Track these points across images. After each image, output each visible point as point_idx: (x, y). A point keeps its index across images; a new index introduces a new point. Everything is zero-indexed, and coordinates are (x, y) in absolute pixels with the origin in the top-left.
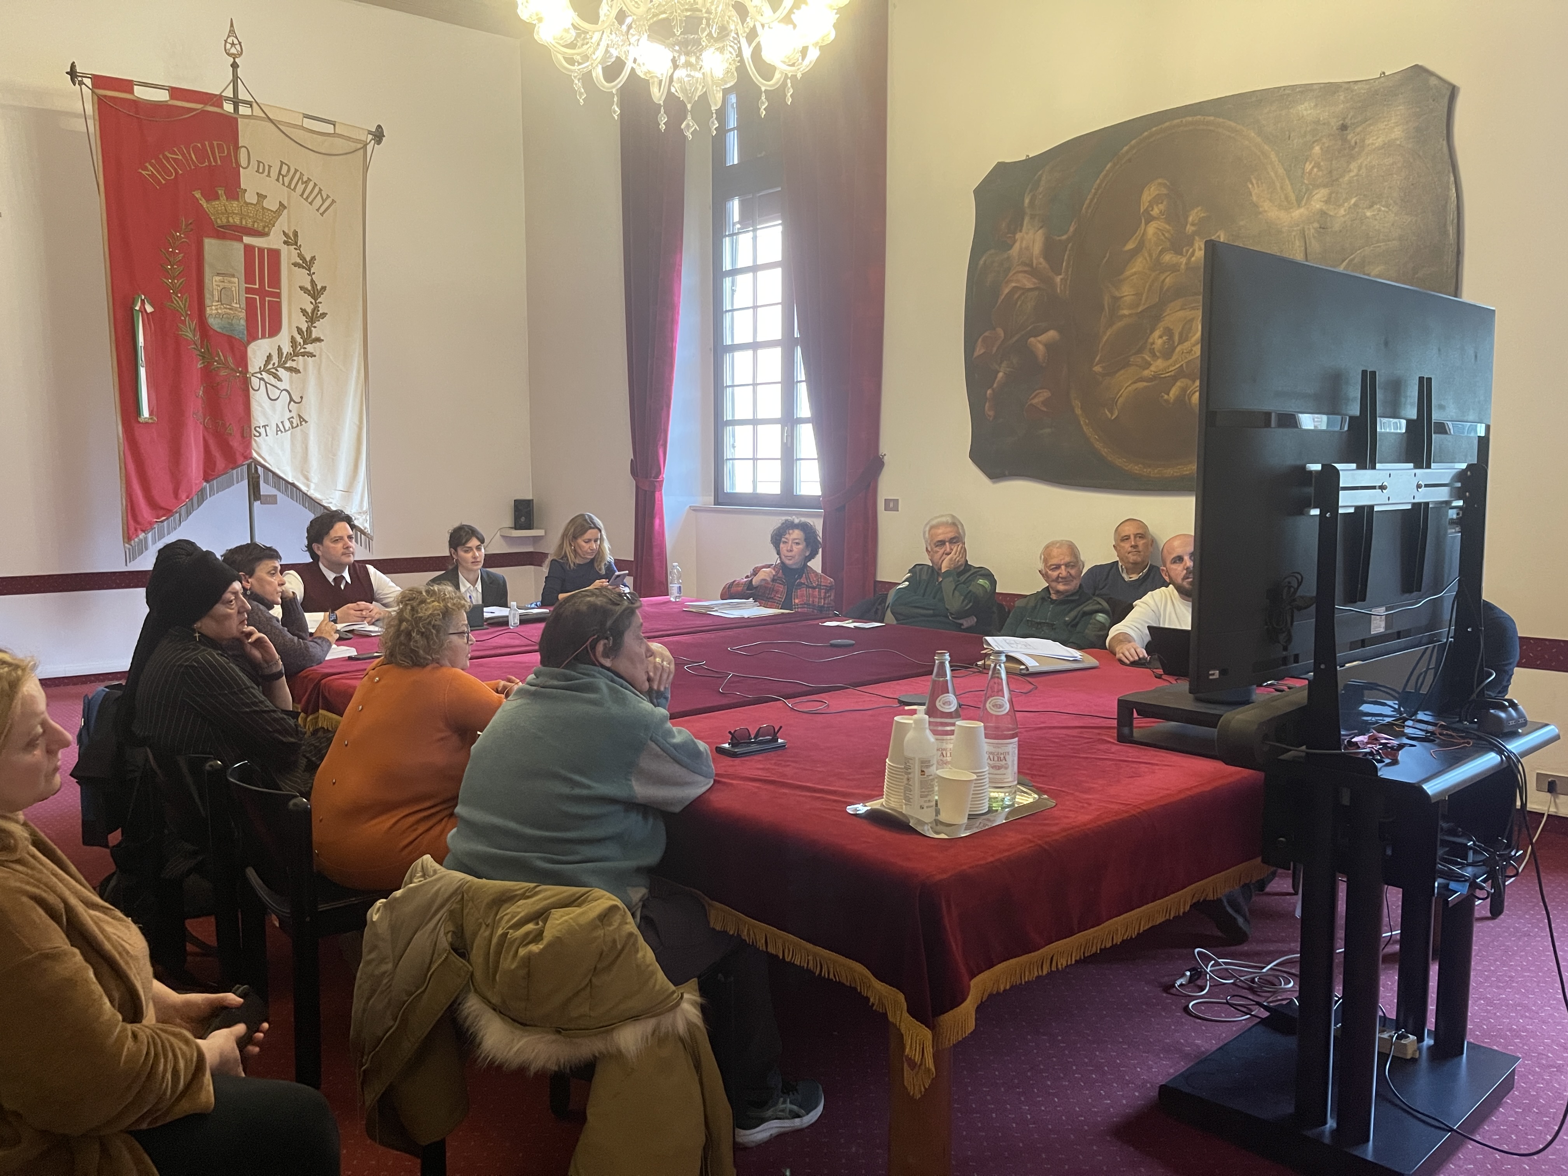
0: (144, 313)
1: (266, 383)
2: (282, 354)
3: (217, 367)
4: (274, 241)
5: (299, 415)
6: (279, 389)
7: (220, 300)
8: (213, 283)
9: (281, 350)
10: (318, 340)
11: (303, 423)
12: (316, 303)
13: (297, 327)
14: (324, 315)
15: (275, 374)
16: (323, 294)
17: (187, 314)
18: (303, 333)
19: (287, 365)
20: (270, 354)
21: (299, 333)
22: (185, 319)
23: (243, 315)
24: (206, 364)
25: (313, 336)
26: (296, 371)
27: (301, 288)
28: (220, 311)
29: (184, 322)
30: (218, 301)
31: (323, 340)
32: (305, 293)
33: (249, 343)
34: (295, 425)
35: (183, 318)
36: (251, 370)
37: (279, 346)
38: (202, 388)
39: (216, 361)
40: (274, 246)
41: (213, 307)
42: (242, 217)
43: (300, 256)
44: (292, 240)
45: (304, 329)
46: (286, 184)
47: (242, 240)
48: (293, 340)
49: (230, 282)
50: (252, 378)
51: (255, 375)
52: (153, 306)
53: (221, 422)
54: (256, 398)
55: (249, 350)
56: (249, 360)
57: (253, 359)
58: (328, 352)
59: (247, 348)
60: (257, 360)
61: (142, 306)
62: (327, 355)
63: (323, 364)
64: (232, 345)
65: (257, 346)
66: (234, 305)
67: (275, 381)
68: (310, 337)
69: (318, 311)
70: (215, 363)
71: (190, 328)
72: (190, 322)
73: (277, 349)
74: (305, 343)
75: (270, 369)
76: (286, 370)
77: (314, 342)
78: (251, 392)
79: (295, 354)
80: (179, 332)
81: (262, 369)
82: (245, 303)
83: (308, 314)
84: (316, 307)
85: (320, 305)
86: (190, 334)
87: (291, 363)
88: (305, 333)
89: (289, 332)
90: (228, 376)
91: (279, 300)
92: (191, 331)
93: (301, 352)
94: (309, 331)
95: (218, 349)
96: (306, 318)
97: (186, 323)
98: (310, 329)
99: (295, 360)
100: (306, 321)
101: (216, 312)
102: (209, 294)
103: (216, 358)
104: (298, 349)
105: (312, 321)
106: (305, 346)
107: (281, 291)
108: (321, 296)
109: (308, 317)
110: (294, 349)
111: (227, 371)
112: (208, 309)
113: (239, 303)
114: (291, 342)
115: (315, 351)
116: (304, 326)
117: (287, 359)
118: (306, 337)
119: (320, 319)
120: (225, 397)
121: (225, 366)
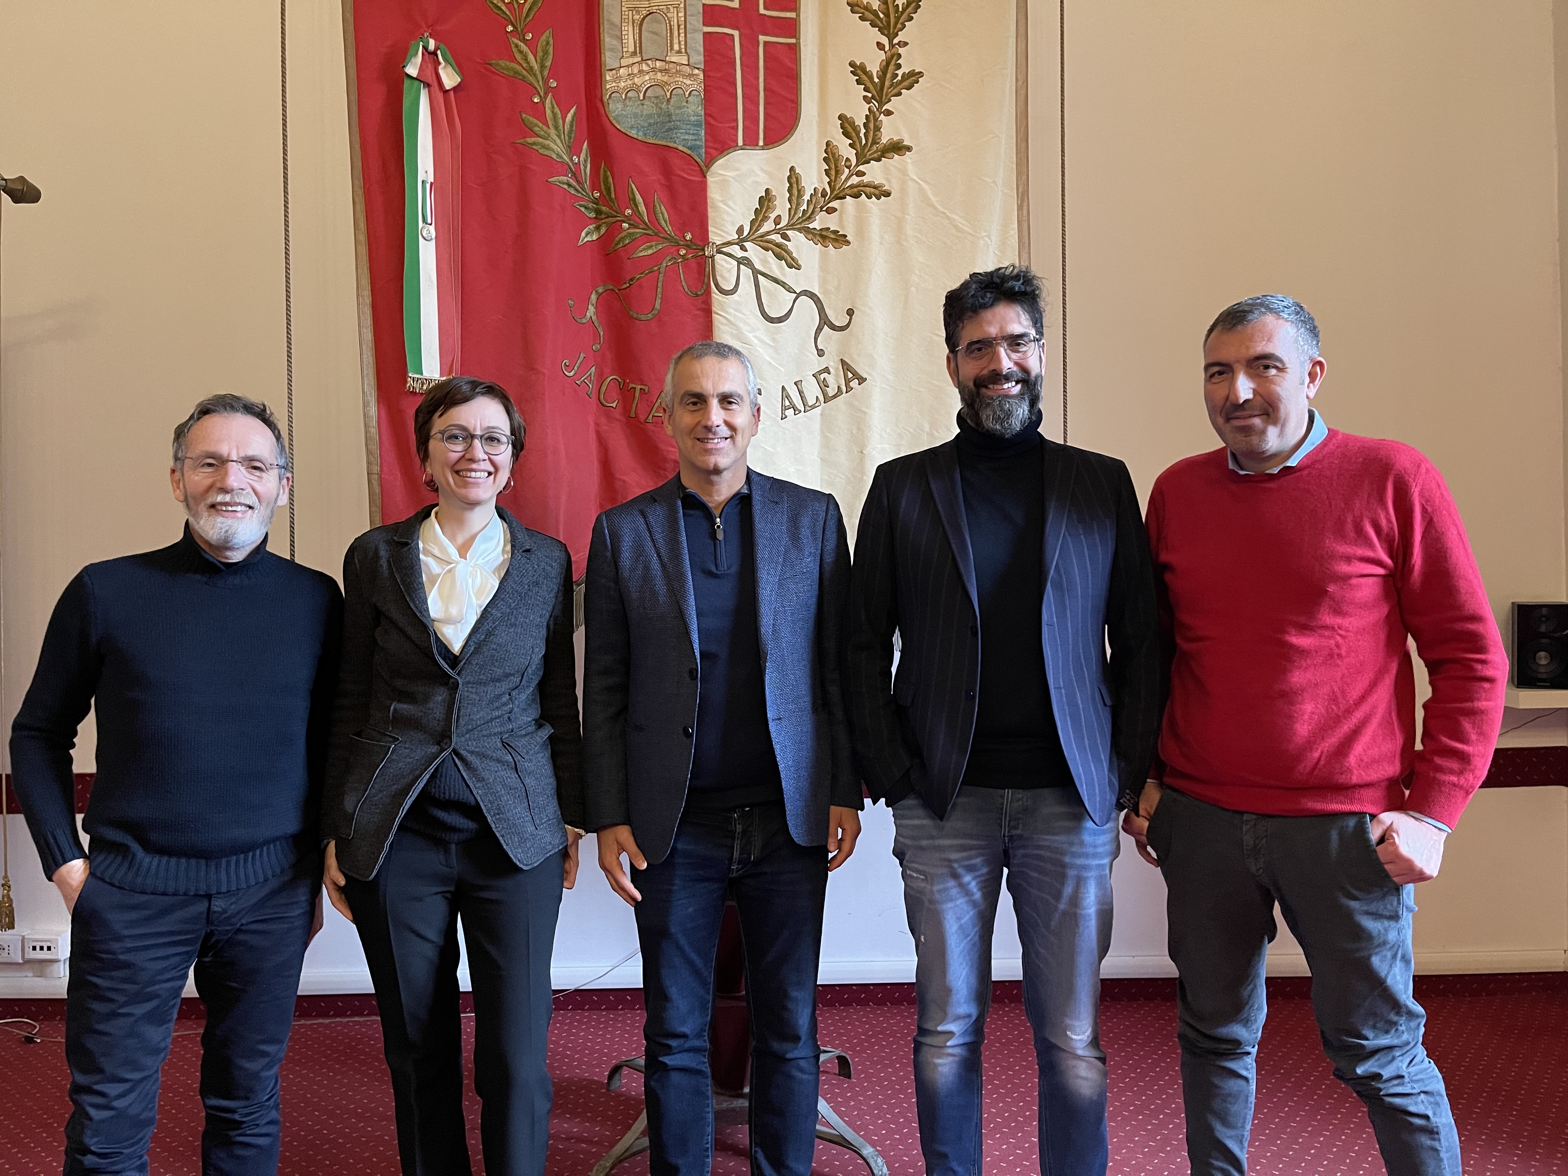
0: (435, 89)
1: (756, 272)
2: (800, 195)
3: (631, 236)
5: (843, 363)
6: (790, 290)
7: (639, 49)
8: (622, 6)
9: (797, 179)
10: (898, 148)
11: (854, 384)
12: (892, 46)
13: (840, 118)
14: (913, 78)
15: (779, 246)
16: (911, 19)
17: (548, 89)
18: (858, 133)
19: (816, 225)
20: (767, 191)
21: (846, 134)
22: (543, 102)
23: (698, 83)
24: (603, 230)
25: (884, 140)
26: (837, 238)
28: (637, 80)
30: (634, 54)
31: (909, 149)
32: (862, 19)
33: (710, 160)
34: (831, 392)
35: (539, 100)
36: (716, 237)
37: (792, 169)
38: (594, 297)
39: (628, 219)
41: (622, 70)
45: (860, 121)
48: (831, 157)
50: (718, 257)
51: (724, 250)
52: (460, 69)
53: (640, 387)
54: (727, 312)
55: (711, 179)
56: (709, 210)
57: (721, 205)
58: (922, 180)
59: (705, 177)
60: (733, 209)
61: (429, 72)
62: (921, 189)
63: (909, 215)
64: (667, 171)
65: (737, 170)
66: (674, 59)
67: (781, 268)
68: (874, 142)
69: (899, 66)
70: (625, 225)
71: (556, 128)
72: (559, 112)
73: (789, 178)
74: (862, 159)
75: (768, 233)
76: (810, 236)
77: (887, 155)
78: (713, 295)
79: (835, 193)
80: (530, 140)
81: (745, 234)
82: (702, 49)
83: (871, 78)
84: (892, 56)
85: (901, 51)
86: (557, 147)
87: (820, 219)
88: (863, 131)
89: (822, 131)
90: (657, 257)
91: (793, 41)
92: (559, 137)
93: (852, 187)
94: (872, 126)
95: (635, 189)
96: (865, 90)
97: (548, 112)
98: (876, 120)
99: (835, 210)
100: (865, 97)
101: (630, 82)
102: (612, 36)
103: (629, 212)
104: (843, 177)
105: (881, 97)
106: (861, 168)
107: (798, 15)
108: (905, 26)
109: (871, 88)
110: (833, 178)
111: (654, 243)
112: (608, 78)
113: (688, 51)
114: (825, 159)
115: (888, 180)
116: (859, 113)
117: (812, 207)
118: (864, 142)
119: (903, 91)
120: (650, 316)
121: (650, 232)
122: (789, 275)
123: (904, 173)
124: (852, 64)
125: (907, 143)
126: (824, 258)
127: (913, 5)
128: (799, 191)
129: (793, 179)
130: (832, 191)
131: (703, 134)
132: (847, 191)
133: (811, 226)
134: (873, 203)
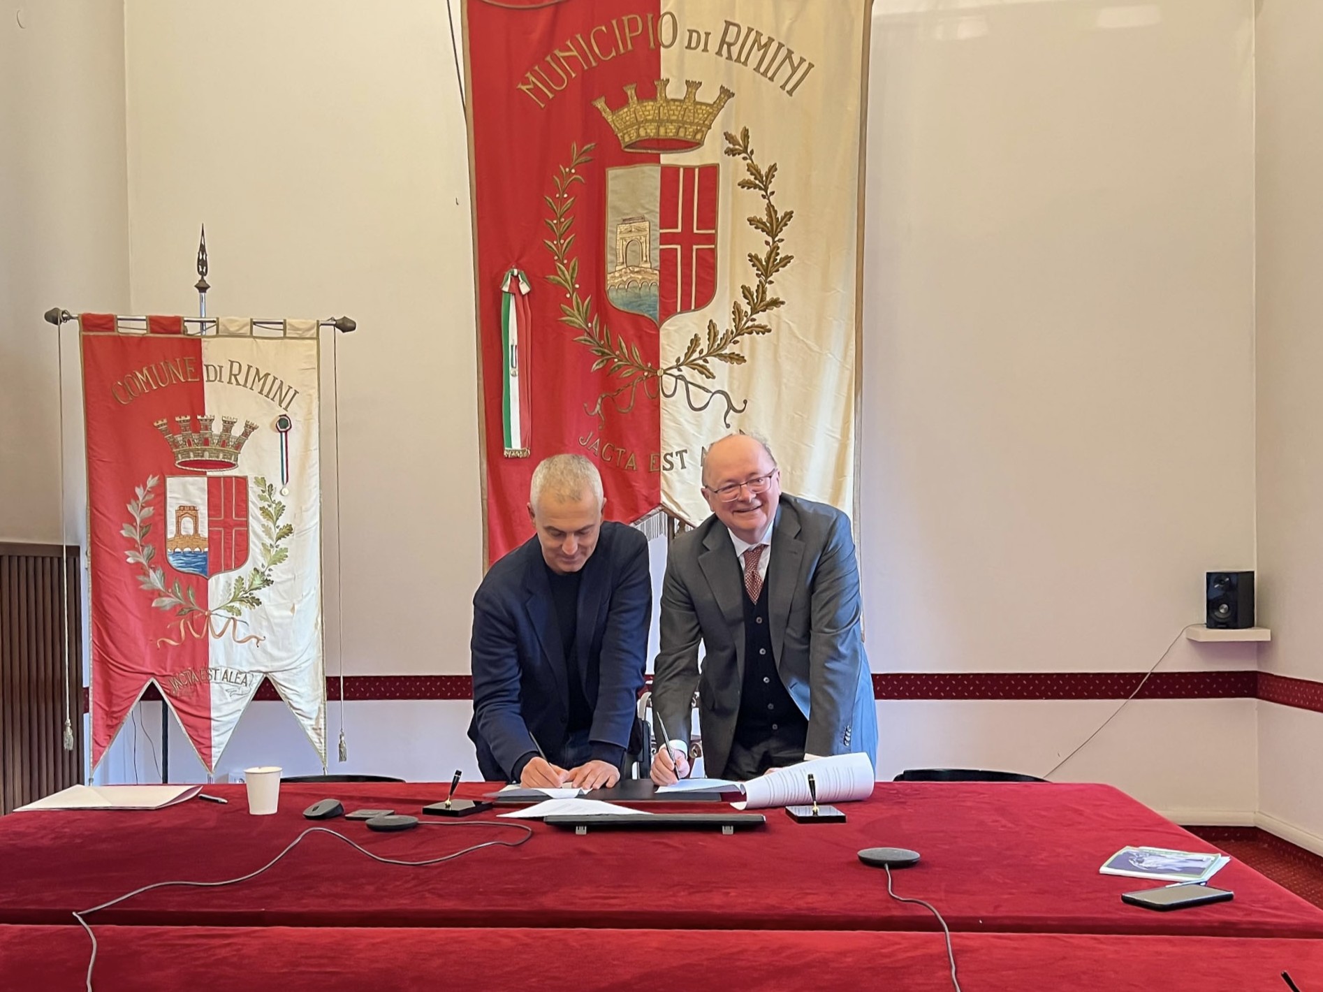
0: (518, 295)
2: (715, 336)
3: (618, 365)
4: (710, 152)
6: (707, 391)
7: (625, 261)
8: (617, 237)
9: (714, 327)
10: (776, 303)
12: (774, 242)
13: (743, 287)
14: (786, 260)
15: (701, 366)
16: (786, 225)
17: (575, 289)
18: (752, 296)
19: (727, 351)
20: (696, 335)
21: (745, 297)
22: (571, 296)
23: (656, 278)
24: (605, 362)
25: (768, 299)
26: (740, 359)
27: (751, 221)
28: (625, 279)
29: (569, 302)
31: (783, 303)
32: (757, 228)
33: (662, 321)
35: (569, 294)
36: (664, 364)
37: (711, 321)
38: (600, 400)
39: (617, 356)
40: (709, 161)
41: (616, 273)
42: (660, 123)
43: (753, 169)
44: (738, 146)
45: (754, 289)
46: (735, 56)
47: (658, 161)
48: (737, 310)
49: (639, 230)
50: (665, 376)
51: (669, 372)
52: (531, 284)
53: (621, 450)
54: (669, 408)
55: (662, 332)
56: (660, 349)
57: (667, 347)
58: (790, 320)
59: (659, 331)
60: (673, 348)
61: (514, 286)
62: (790, 327)
63: (781, 343)
64: (639, 329)
65: (676, 325)
66: (643, 266)
67: (702, 378)
69: (778, 254)
70: (616, 360)
71: (578, 310)
72: (580, 301)
73: (709, 327)
74: (755, 311)
75: (695, 360)
76: (722, 358)
77: (769, 308)
78: (661, 399)
79: (738, 332)
80: (564, 318)
81: (682, 360)
82: (658, 258)
83: (760, 261)
84: (774, 248)
85: (780, 244)
86: (579, 321)
87: (730, 347)
88: (755, 294)
89: (732, 295)
90: (632, 377)
91: (713, 246)
92: (580, 315)
93: (748, 328)
94: (760, 291)
95: (622, 340)
96: (758, 270)
97: (574, 303)
98: (763, 287)
99: (737, 342)
100: (757, 274)
101: (620, 279)
102: (612, 254)
103: (617, 353)
104: (743, 323)
105: (766, 273)
106: (754, 316)
107: (717, 231)
109: (761, 268)
110: (737, 323)
111: (631, 370)
112: (608, 278)
113: (651, 260)
114: (732, 312)
115: (770, 323)
116: (754, 283)
117: (724, 341)
118: (756, 300)
119: (780, 269)
120: (628, 410)
121: (628, 363)
122: (707, 383)
123: (779, 317)
124: (750, 255)
125: (781, 300)
126: (731, 371)
127: (788, 217)
128: (715, 333)
129: (712, 326)
130: (737, 331)
131: (658, 307)
132: (745, 331)
133: (723, 352)
134: (760, 336)
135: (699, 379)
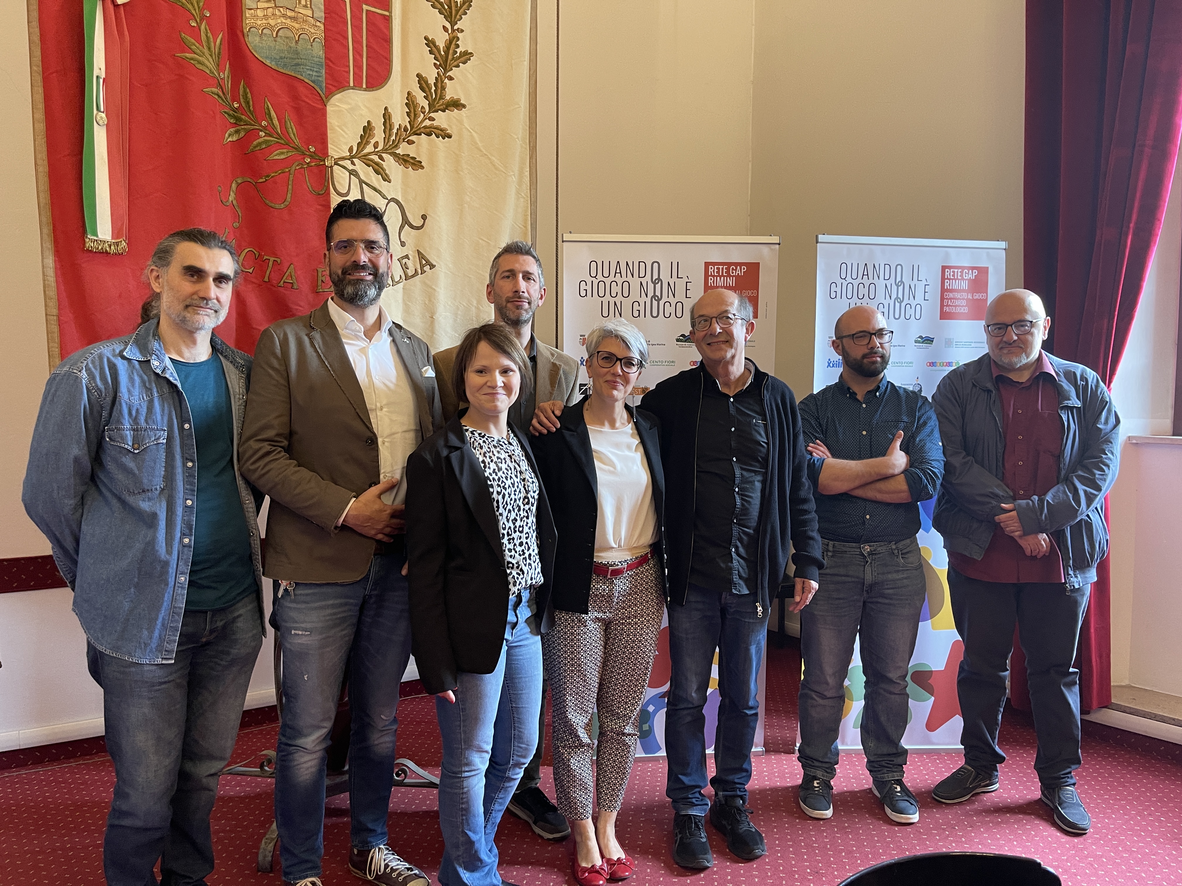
0: (109, 3)
1: (361, 182)
2: (391, 129)
3: (266, 142)
5: (419, 252)
6: (384, 197)
9: (390, 117)
10: (456, 104)
11: (427, 268)
12: (453, 30)
13: (418, 75)
14: (466, 56)
15: (377, 164)
16: (466, 14)
17: (203, 18)
18: (430, 89)
19: (401, 151)
20: (369, 122)
21: (422, 89)
22: (199, 25)
23: (318, 31)
24: (242, 134)
25: (448, 98)
28: (272, 23)
29: (195, 33)
31: (464, 106)
33: (330, 94)
34: (410, 272)
35: (194, 24)
36: (334, 152)
37: (386, 109)
38: (234, 186)
39: (265, 128)
45: (432, 81)
48: (410, 103)
50: (336, 167)
51: (340, 163)
53: (272, 259)
55: (330, 109)
56: (329, 131)
57: (337, 129)
58: (472, 129)
59: (325, 106)
60: (346, 134)
62: (472, 136)
63: (464, 153)
64: (295, 97)
65: (350, 104)
66: (301, 11)
67: (378, 180)
68: (441, 98)
69: (458, 46)
70: (262, 134)
71: (209, 49)
72: (211, 37)
73: (384, 115)
74: (433, 108)
75: (369, 154)
76: (397, 159)
77: (449, 108)
78: (331, 195)
79: (414, 130)
81: (354, 152)
82: (322, 7)
83: (439, 50)
84: (454, 38)
85: (459, 35)
86: (209, 64)
87: (404, 148)
88: (434, 88)
89: (404, 84)
90: (288, 162)
91: (387, 13)
92: (211, 55)
93: (425, 127)
94: (439, 86)
95: (270, 107)
96: (436, 58)
97: (203, 35)
98: (442, 82)
99: (413, 142)
100: (435, 64)
101: (264, 21)
103: (264, 123)
104: (420, 120)
105: (446, 67)
106: (432, 115)
108: (461, 18)
109: (439, 58)
111: (285, 150)
112: (247, 15)
113: (313, 7)
114: (406, 104)
115: (449, 126)
116: (431, 74)
117: (398, 138)
118: (434, 96)
119: (460, 64)
120: (282, 206)
121: (283, 142)
122: (383, 186)
123: (461, 122)
124: (426, 38)
125: (462, 102)
126: (405, 176)
127: (467, 4)
128: (390, 125)
129: (387, 116)
130: (412, 128)
131: (324, 73)
132: (422, 130)
133: (397, 152)
134: (440, 141)
135: (375, 180)
